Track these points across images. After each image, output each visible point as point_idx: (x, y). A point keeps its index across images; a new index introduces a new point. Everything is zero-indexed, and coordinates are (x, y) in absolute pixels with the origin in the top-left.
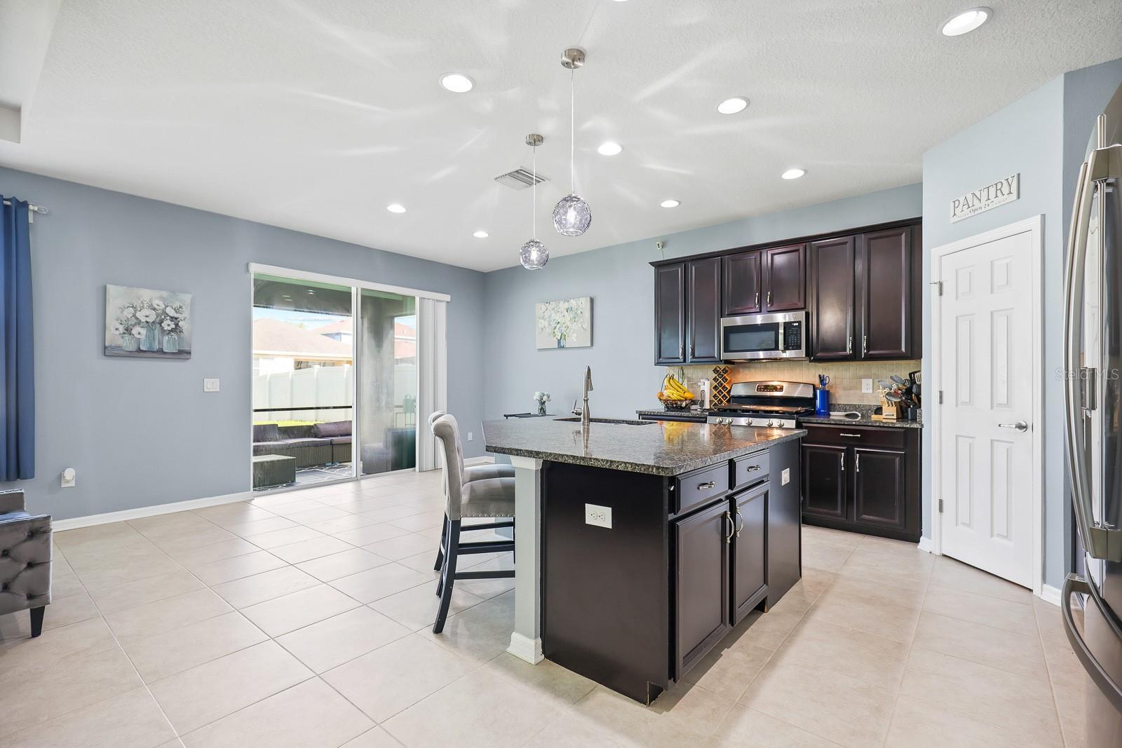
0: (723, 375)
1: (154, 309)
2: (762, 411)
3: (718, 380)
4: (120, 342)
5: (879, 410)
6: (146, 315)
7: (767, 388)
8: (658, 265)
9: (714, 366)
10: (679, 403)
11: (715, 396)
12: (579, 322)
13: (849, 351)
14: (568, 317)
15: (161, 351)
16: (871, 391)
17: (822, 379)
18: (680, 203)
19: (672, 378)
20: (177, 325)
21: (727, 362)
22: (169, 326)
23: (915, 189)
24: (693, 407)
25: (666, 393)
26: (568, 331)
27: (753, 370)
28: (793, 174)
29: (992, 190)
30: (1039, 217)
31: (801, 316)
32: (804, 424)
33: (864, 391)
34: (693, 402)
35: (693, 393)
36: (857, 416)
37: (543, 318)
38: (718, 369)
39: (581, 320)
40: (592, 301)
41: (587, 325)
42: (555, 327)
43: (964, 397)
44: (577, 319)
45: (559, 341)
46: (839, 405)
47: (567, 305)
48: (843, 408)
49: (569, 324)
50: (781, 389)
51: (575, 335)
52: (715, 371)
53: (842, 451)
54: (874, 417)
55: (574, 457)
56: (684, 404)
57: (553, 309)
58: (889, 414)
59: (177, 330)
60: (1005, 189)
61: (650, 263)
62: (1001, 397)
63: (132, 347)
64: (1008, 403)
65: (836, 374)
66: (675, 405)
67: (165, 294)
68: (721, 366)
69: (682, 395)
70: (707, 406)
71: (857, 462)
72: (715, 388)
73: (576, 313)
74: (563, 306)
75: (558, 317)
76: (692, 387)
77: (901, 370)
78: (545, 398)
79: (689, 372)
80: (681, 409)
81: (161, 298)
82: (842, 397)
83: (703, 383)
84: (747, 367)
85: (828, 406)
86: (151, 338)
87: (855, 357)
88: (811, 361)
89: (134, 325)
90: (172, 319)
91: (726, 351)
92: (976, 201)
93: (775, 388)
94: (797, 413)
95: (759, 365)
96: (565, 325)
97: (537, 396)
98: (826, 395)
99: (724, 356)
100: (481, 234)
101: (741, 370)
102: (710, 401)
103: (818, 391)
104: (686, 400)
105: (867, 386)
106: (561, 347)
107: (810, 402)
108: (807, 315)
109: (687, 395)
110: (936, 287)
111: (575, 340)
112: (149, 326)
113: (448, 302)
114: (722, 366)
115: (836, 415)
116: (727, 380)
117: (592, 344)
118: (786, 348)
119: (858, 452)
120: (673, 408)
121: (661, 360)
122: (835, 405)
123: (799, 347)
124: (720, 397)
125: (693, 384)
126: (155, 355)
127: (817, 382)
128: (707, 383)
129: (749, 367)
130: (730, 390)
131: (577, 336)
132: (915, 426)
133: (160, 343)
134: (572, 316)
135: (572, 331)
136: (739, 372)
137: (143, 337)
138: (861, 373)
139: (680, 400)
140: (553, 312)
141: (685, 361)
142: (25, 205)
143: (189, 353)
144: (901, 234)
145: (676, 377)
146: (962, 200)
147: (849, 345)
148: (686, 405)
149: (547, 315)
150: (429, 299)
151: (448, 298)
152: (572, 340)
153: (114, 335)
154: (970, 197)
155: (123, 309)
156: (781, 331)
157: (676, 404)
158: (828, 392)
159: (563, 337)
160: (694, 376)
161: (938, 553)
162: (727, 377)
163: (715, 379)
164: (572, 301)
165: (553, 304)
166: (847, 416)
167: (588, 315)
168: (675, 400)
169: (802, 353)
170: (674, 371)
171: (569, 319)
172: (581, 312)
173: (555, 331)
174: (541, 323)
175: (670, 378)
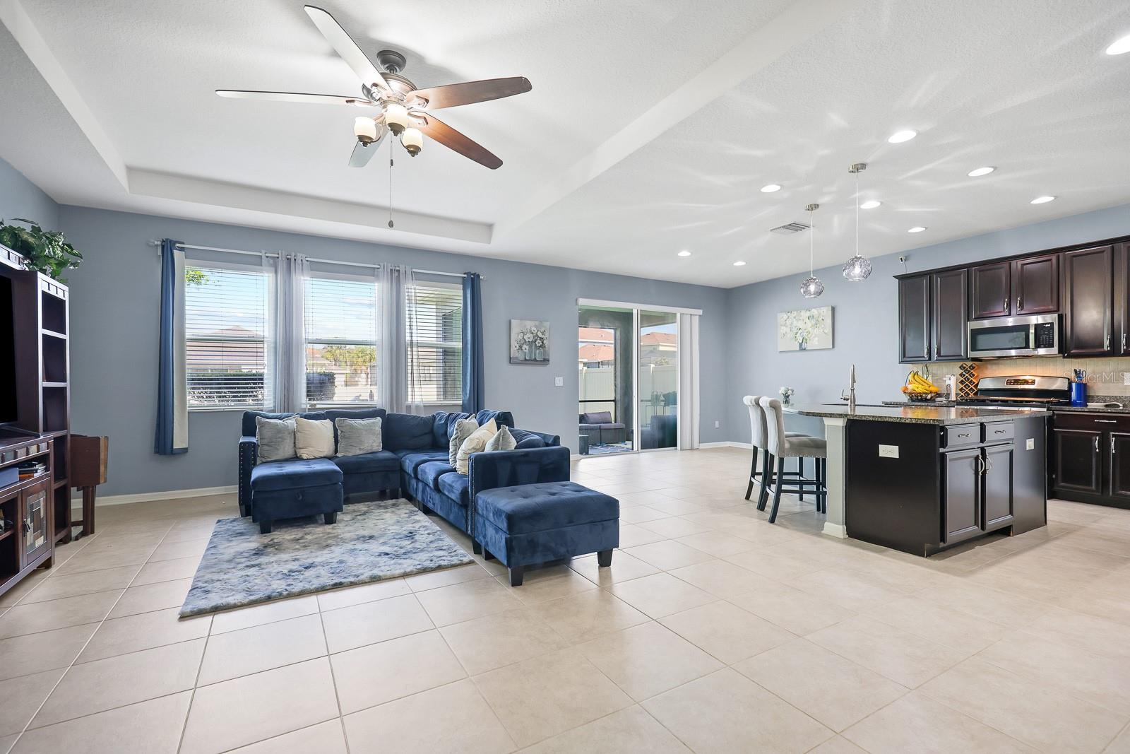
0: (969, 371)
1: (532, 333)
2: (1011, 401)
3: (964, 375)
4: (517, 355)
6: (528, 337)
7: (1017, 382)
8: (902, 278)
9: (960, 364)
10: (924, 395)
11: (961, 390)
12: (820, 328)
14: (810, 323)
15: (535, 360)
17: (1077, 373)
18: (926, 228)
19: (917, 373)
20: (542, 342)
21: (975, 359)
22: (539, 343)
24: (939, 399)
25: (910, 387)
26: (809, 336)
27: (1002, 366)
28: (1043, 200)
31: (1052, 318)
34: (939, 395)
35: (938, 387)
36: (1119, 406)
37: (785, 325)
38: (964, 366)
39: (823, 326)
40: (833, 309)
41: (829, 330)
42: (797, 333)
44: (818, 325)
45: (801, 345)
46: (1097, 396)
47: (808, 314)
48: (1102, 399)
49: (810, 329)
50: (1033, 382)
51: (816, 339)
52: (962, 367)
53: (1097, 435)
55: (873, 416)
56: (929, 397)
57: (795, 317)
59: (543, 346)
61: (894, 277)
63: (522, 358)
65: (1092, 369)
66: (919, 398)
67: (537, 323)
68: (966, 363)
69: (927, 388)
70: (953, 398)
71: (1113, 444)
72: (962, 382)
73: (818, 320)
74: (805, 314)
75: (800, 324)
76: (937, 382)
78: (789, 392)
79: (934, 368)
80: (926, 400)
81: (536, 326)
82: (1100, 389)
83: (949, 378)
84: (995, 364)
85: (1085, 397)
86: (530, 351)
87: (1113, 353)
88: (1064, 357)
89: (523, 344)
90: (541, 339)
91: (974, 349)
93: (1026, 382)
94: (1048, 402)
95: (1008, 361)
96: (807, 331)
97: (782, 390)
98: (1083, 388)
99: (971, 354)
101: (989, 366)
102: (957, 394)
103: (1074, 385)
104: (931, 393)
106: (802, 349)
107: (1065, 394)
108: (1061, 318)
109: (932, 389)
111: (817, 343)
112: (530, 344)
113: (700, 316)
114: (969, 363)
115: (1091, 405)
116: (974, 375)
117: (833, 347)
118: (1037, 346)
119: (1114, 436)
120: (918, 399)
121: (905, 357)
122: (1093, 397)
123: (1052, 346)
124: (967, 390)
125: (938, 379)
126: (533, 362)
127: (1072, 376)
128: (953, 378)
129: (998, 364)
130: (977, 384)
131: (819, 337)
133: (535, 355)
134: (813, 323)
135: (813, 335)
136: (987, 368)
137: (527, 351)
139: (927, 393)
140: (795, 320)
141: (930, 359)
142: (478, 276)
143: (548, 361)
145: (920, 373)
147: (1107, 343)
148: (931, 397)
149: (788, 322)
150: (687, 314)
151: (700, 312)
152: (813, 343)
153: (515, 352)
155: (518, 334)
156: (1032, 332)
157: (921, 396)
158: (1085, 385)
159: (804, 341)
160: (939, 372)
162: (974, 373)
163: (961, 375)
164: (813, 310)
165: (795, 313)
166: (1106, 406)
167: (829, 321)
168: (920, 393)
169: (1055, 350)
170: (918, 368)
171: (810, 325)
172: (823, 320)
173: (797, 336)
174: (783, 330)
175: (915, 375)
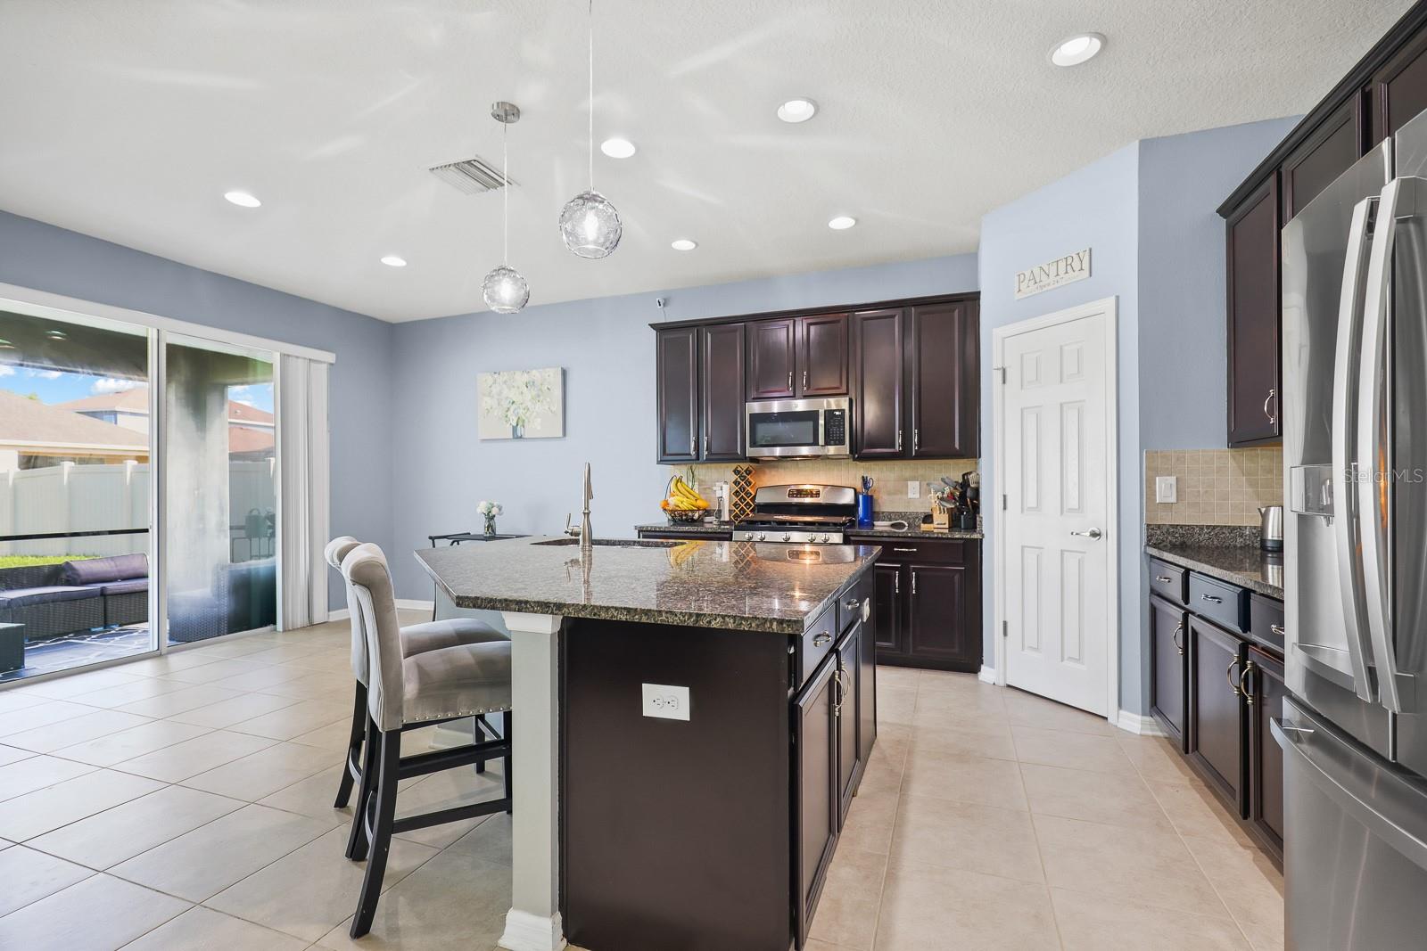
0: (745, 477)
2: (800, 522)
3: (739, 483)
5: (928, 518)
7: (800, 493)
8: (661, 329)
9: (734, 466)
10: (690, 514)
11: (735, 505)
12: (545, 403)
13: (898, 448)
14: (529, 394)
16: (918, 496)
17: (865, 481)
18: (697, 244)
19: (680, 480)
21: (754, 460)
23: (970, 257)
24: (708, 519)
25: (673, 501)
26: (528, 415)
27: (781, 471)
28: (842, 223)
29: (1062, 265)
30: (1113, 298)
31: (844, 403)
32: (852, 538)
33: (910, 495)
34: (708, 512)
35: (706, 500)
36: (904, 526)
37: (490, 395)
38: (739, 469)
39: (548, 399)
40: (564, 373)
41: (558, 407)
42: (509, 409)
43: (1031, 501)
44: (541, 398)
45: (515, 429)
46: (883, 512)
47: (526, 378)
48: (889, 516)
49: (529, 404)
50: (818, 494)
51: (539, 420)
52: (736, 472)
53: (896, 569)
54: (925, 527)
55: (628, 610)
56: (696, 516)
57: (505, 382)
58: (941, 522)
60: (1076, 265)
61: (649, 325)
62: (1073, 502)
64: (1080, 509)
65: (882, 476)
66: (684, 517)
68: (741, 465)
69: (694, 503)
70: (726, 517)
71: (914, 582)
72: (736, 493)
73: (541, 390)
74: (521, 378)
75: (513, 395)
76: (704, 493)
77: (953, 471)
78: (495, 511)
79: (702, 472)
80: (692, 521)
82: (886, 504)
83: (719, 487)
84: (774, 467)
85: (872, 515)
87: (904, 455)
88: (854, 459)
91: (754, 444)
92: (1044, 276)
93: (810, 494)
94: (843, 524)
95: (789, 464)
96: (524, 406)
97: (482, 507)
98: (869, 500)
99: (750, 452)
100: (394, 261)
101: (767, 471)
102: (730, 511)
103: (861, 497)
104: (699, 510)
105: (913, 490)
106: (517, 437)
107: (849, 510)
108: (851, 401)
109: (700, 503)
110: (999, 375)
111: (539, 428)
113: (332, 364)
114: (745, 466)
115: (881, 526)
116: (750, 483)
117: (564, 434)
118: (827, 443)
119: (914, 570)
120: (682, 520)
121: (666, 457)
122: (878, 513)
123: (842, 442)
124: (742, 505)
125: (706, 488)
127: (859, 485)
128: (726, 487)
129: (777, 467)
130: (755, 496)
131: (542, 421)
132: (975, 536)
134: (534, 393)
135: (535, 414)
136: (764, 473)
138: (907, 473)
139: (692, 511)
140: (504, 386)
141: (698, 458)
144: (954, 311)
145: (684, 480)
146: (1028, 274)
147: (898, 441)
148: (699, 516)
149: (495, 390)
150: (297, 357)
151: (330, 357)
152: (534, 428)
154: (1037, 271)
156: (821, 422)
157: (686, 515)
158: (872, 496)
159: (520, 424)
160: (707, 478)
161: (1002, 684)
162: (751, 479)
163: (736, 483)
164: (534, 372)
165: (505, 376)
166: (892, 526)
167: (558, 392)
168: (685, 511)
169: (845, 449)
170: (681, 471)
171: (530, 397)
172: (548, 389)
173: (509, 413)
174: (487, 402)
175: (678, 481)
